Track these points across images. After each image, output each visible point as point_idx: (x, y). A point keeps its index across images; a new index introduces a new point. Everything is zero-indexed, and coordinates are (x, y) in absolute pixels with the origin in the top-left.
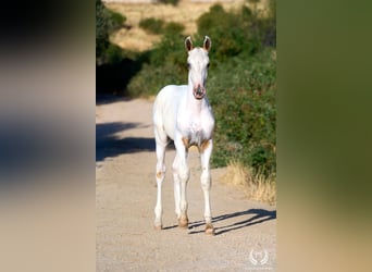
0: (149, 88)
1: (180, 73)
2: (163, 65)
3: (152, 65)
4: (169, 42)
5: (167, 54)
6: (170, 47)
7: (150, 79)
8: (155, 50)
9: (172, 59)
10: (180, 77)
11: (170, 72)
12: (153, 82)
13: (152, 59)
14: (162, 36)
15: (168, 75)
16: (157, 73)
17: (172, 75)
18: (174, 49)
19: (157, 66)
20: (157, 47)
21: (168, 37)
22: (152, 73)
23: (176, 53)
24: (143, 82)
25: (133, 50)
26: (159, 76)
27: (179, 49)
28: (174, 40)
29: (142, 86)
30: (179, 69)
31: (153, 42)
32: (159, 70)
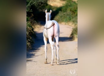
0: (61, 20)
1: (72, 15)
2: (66, 12)
3: (62, 12)
4: (68, 4)
5: (68, 8)
6: (69, 5)
7: (61, 17)
8: (64, 7)
9: (69, 9)
10: (72, 16)
11: (68, 14)
12: (63, 18)
13: (63, 9)
14: (66, 1)
15: (68, 15)
16: (64, 15)
17: (69, 15)
18: (70, 6)
19: (64, 12)
20: (64, 5)
21: (68, 2)
22: (62, 14)
23: (71, 7)
24: (59, 17)
25: (55, 6)
26: (65, 16)
27: (72, 6)
28: (70, 3)
29: (59, 19)
30: (72, 13)
31: (62, 4)
32: (65, 13)
